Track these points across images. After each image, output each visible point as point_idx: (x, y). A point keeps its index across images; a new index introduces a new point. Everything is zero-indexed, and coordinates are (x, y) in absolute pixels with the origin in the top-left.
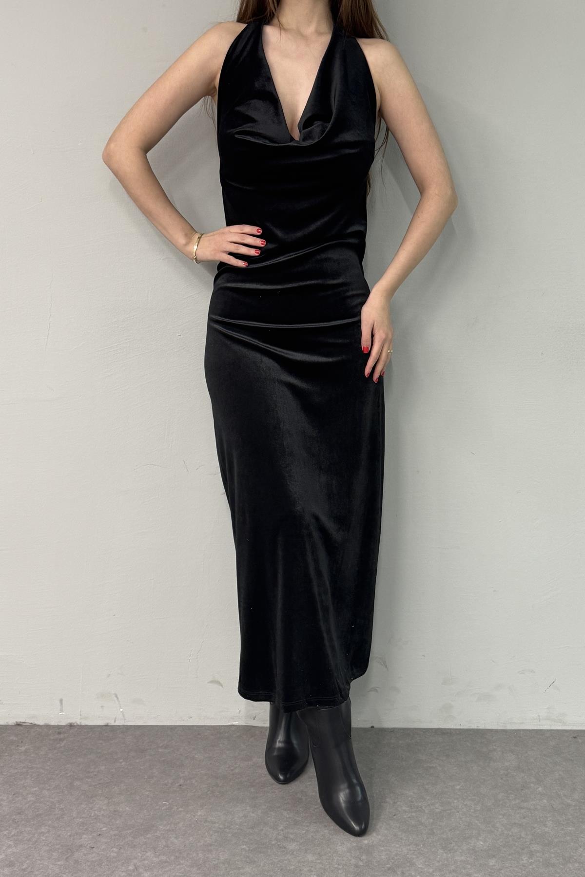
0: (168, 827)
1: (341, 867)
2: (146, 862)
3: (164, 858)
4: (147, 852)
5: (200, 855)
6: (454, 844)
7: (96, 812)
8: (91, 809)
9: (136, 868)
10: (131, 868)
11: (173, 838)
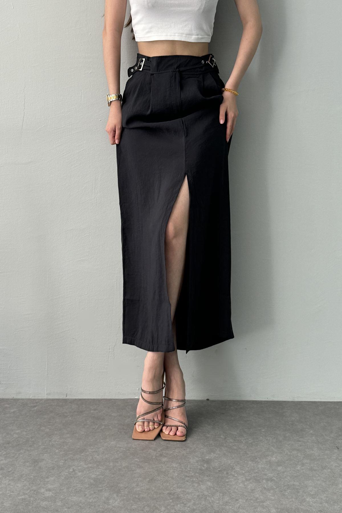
0: (94, 450)
1: (192, 470)
2: (80, 467)
3: (90, 465)
4: (81, 462)
5: (111, 464)
6: (258, 459)
7: (53, 442)
8: (50, 441)
9: (74, 471)
10: (71, 470)
11: (96, 455)
